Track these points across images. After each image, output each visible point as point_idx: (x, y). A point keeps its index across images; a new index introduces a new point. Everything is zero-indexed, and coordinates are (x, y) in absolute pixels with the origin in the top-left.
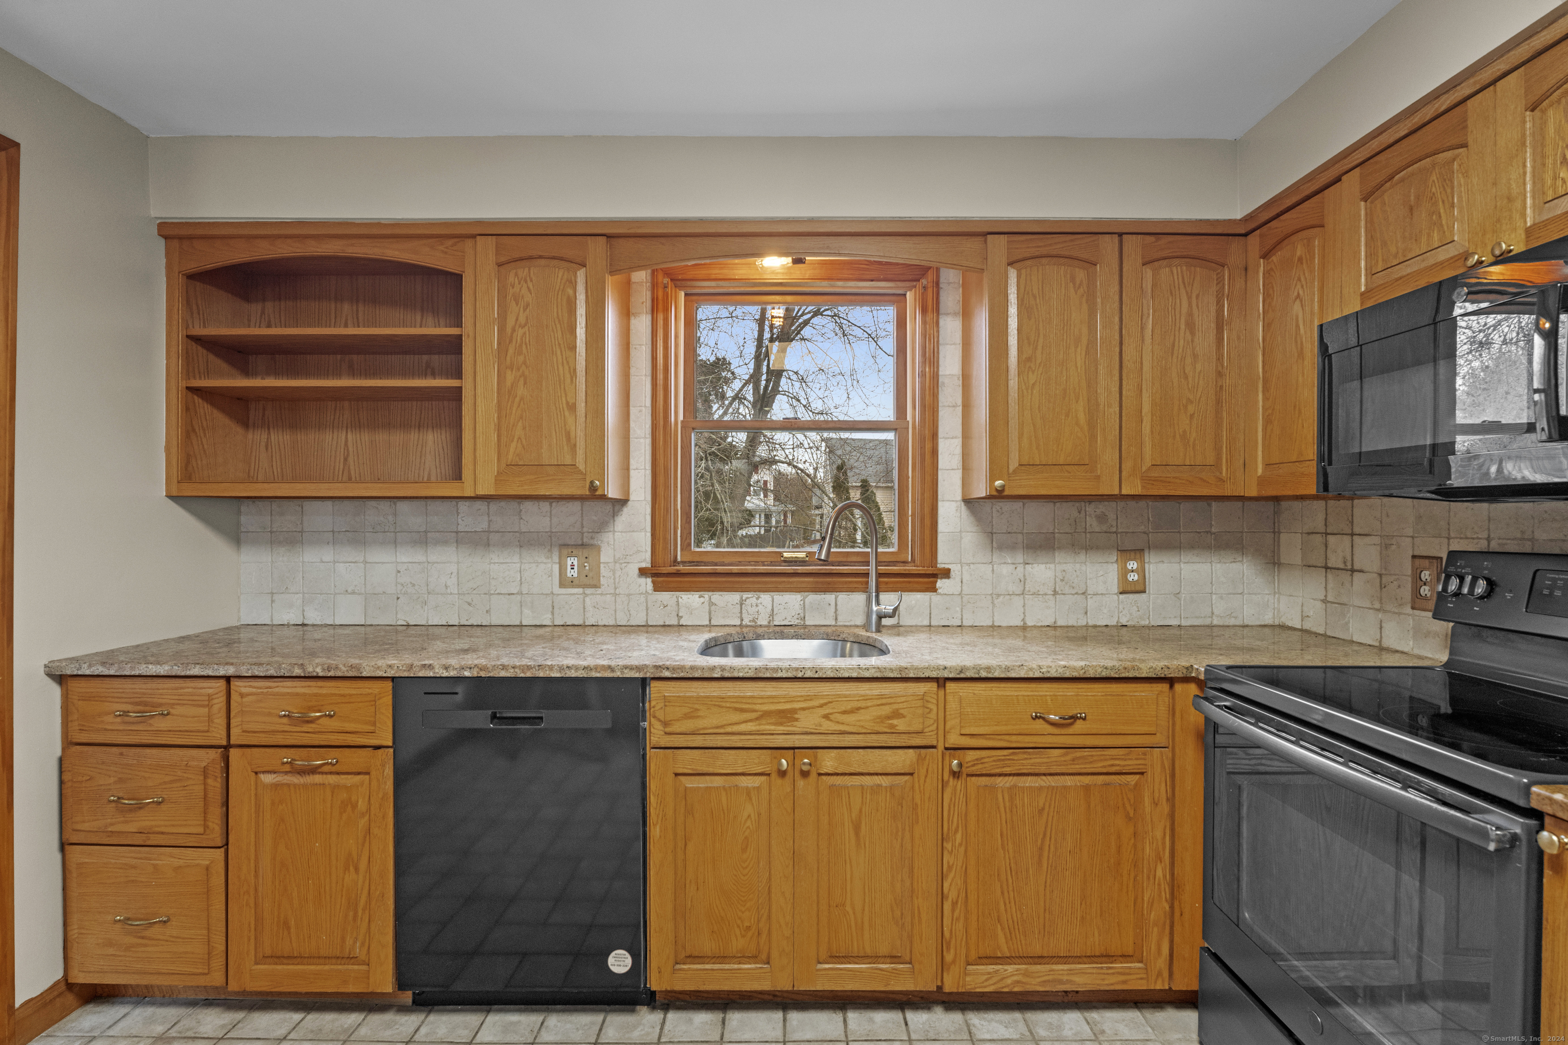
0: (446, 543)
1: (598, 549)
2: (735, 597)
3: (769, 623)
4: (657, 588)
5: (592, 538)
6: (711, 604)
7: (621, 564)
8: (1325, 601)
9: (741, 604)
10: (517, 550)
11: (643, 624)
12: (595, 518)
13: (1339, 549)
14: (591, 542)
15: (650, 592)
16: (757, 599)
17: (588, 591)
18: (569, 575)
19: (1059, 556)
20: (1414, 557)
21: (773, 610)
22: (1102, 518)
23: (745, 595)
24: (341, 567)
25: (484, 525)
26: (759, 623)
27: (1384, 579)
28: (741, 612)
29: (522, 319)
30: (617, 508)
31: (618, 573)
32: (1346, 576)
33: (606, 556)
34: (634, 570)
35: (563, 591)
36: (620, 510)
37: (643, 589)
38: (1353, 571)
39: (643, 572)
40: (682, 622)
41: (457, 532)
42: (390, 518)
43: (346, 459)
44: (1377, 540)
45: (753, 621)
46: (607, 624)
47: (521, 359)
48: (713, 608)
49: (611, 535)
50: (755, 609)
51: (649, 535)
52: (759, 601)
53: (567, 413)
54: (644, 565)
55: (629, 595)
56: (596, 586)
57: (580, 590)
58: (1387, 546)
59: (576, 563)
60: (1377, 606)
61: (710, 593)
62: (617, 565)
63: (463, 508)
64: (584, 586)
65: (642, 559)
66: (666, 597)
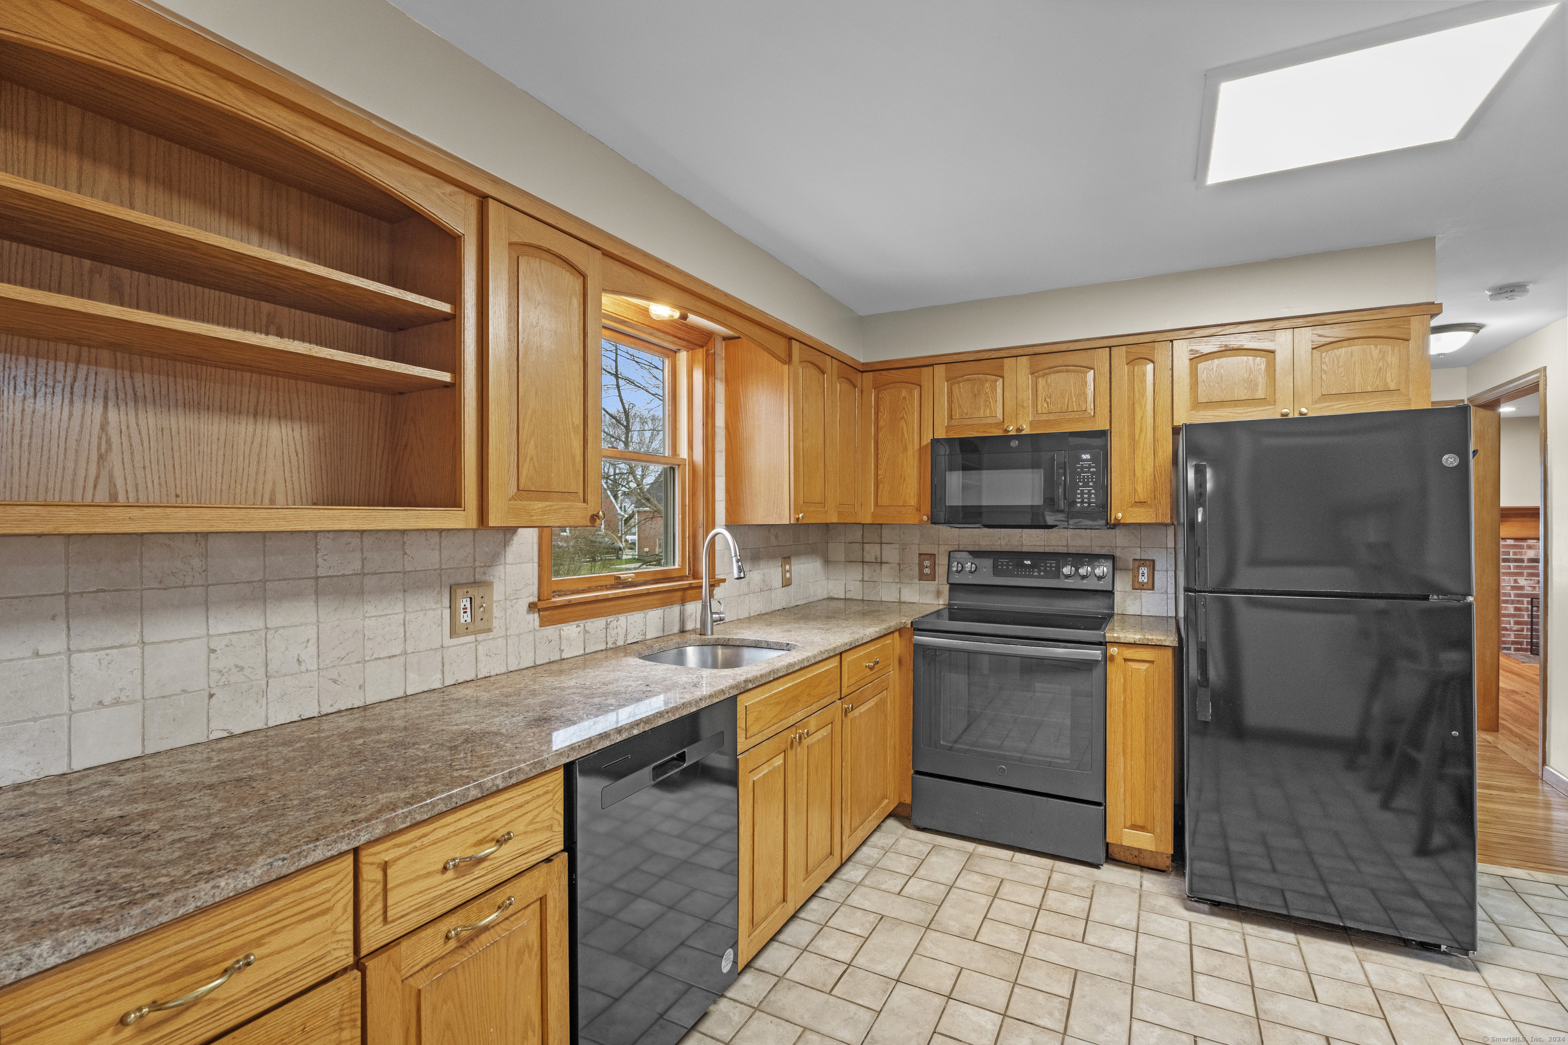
0: (297, 595)
1: (489, 584)
2: (600, 623)
3: (624, 643)
4: (543, 624)
5: (484, 573)
6: (586, 632)
7: (511, 600)
8: (863, 581)
9: (607, 628)
10: (400, 596)
11: (532, 665)
12: (487, 549)
13: (872, 552)
14: (484, 578)
15: (537, 628)
17: (481, 637)
18: (462, 621)
19: (762, 564)
20: (920, 554)
21: (627, 630)
22: (776, 536)
23: (610, 619)
25: (357, 566)
26: (618, 644)
27: (902, 567)
28: (607, 637)
30: (508, 537)
31: (509, 611)
32: (877, 567)
33: (498, 592)
34: (523, 605)
35: (455, 641)
36: (511, 539)
37: (531, 626)
38: (881, 563)
39: (532, 607)
40: (564, 656)
41: (317, 578)
42: (196, 562)
43: (103, 457)
44: (897, 546)
45: (614, 643)
46: (499, 672)
48: (587, 636)
49: (501, 568)
50: (615, 631)
51: (536, 565)
52: (618, 623)
53: (572, 435)
54: (531, 600)
55: (519, 635)
56: (489, 630)
57: (471, 638)
58: (903, 549)
59: (469, 605)
60: (897, 580)
61: (584, 622)
62: (508, 602)
63: (323, 542)
64: (475, 633)
65: (531, 593)
66: (551, 631)
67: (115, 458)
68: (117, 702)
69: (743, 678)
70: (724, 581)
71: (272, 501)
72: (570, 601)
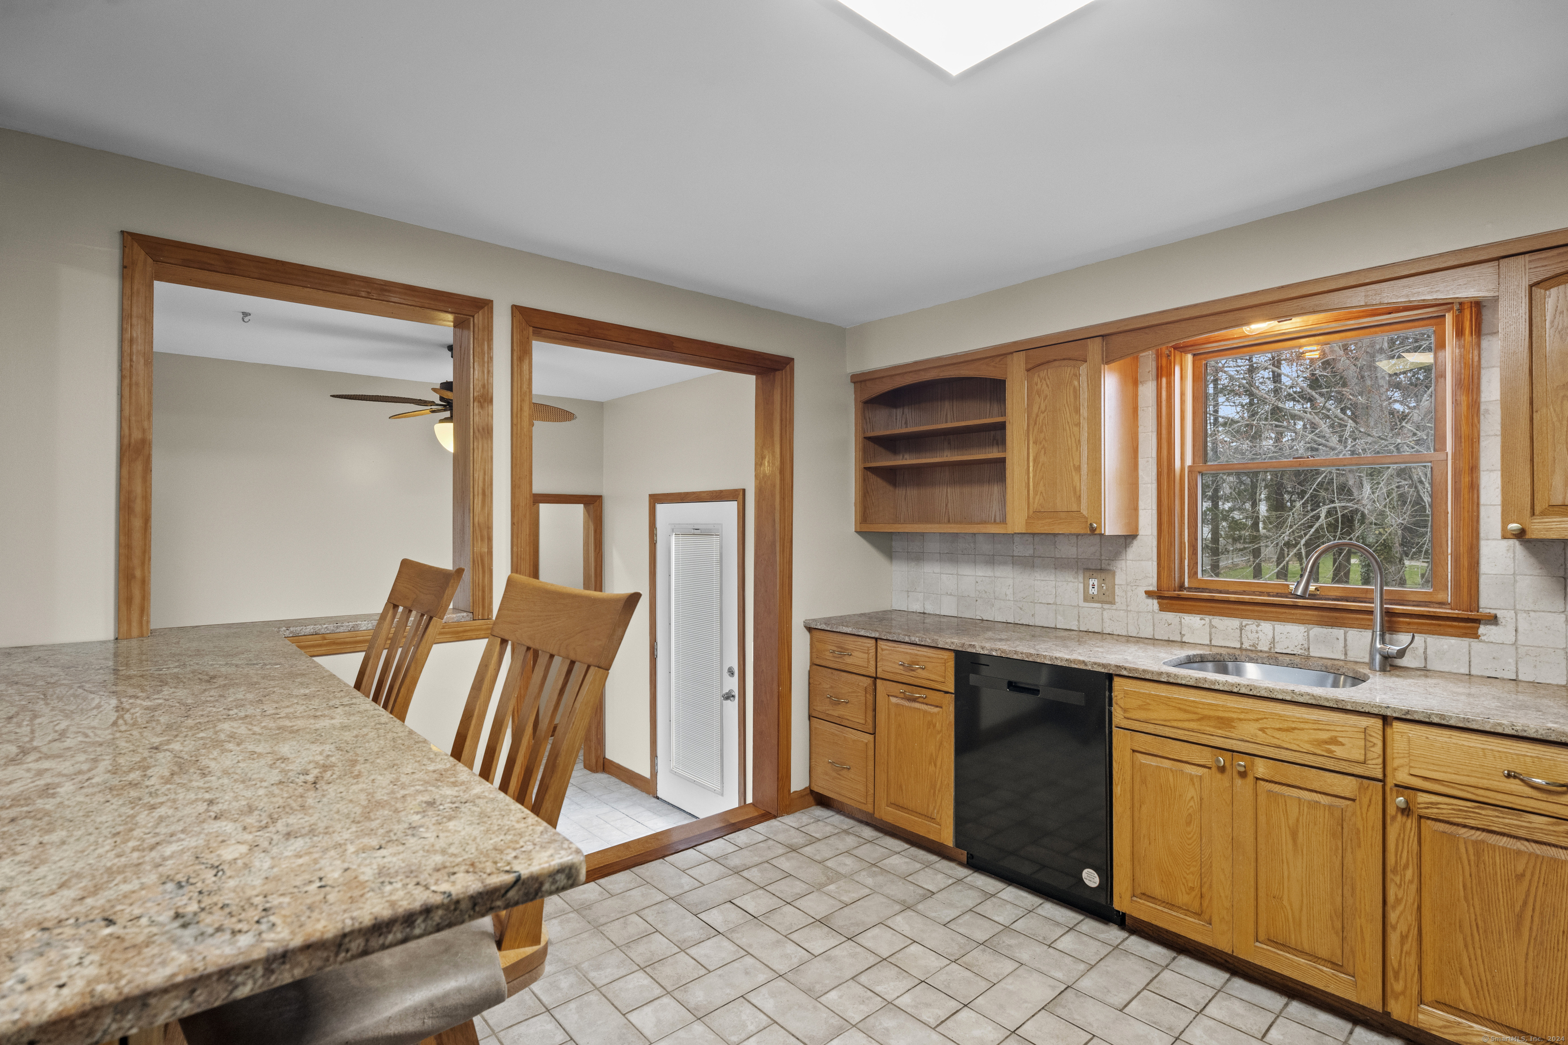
0: (1005, 563)
1: (1114, 573)
2: (1234, 623)
3: (1270, 649)
4: (1162, 609)
5: (1108, 564)
6: (1212, 626)
7: (1132, 586)
9: (1241, 630)
10: (1053, 571)
11: (1151, 637)
12: (1110, 549)
14: (1108, 568)
15: (1156, 611)
16: (1258, 626)
17: (1106, 606)
18: (1091, 592)
21: (1274, 638)
23: (1245, 622)
24: (944, 577)
25: (1031, 552)
26: (1259, 648)
28: (1241, 637)
29: (1043, 408)
30: (1127, 545)
31: (1129, 594)
33: (1120, 578)
34: (1141, 592)
35: (1087, 604)
36: (1131, 543)
37: (1150, 608)
39: (1149, 594)
40: (1185, 639)
41: (1013, 556)
42: (972, 545)
43: (947, 505)
45: (1254, 646)
46: (1120, 634)
47: (1042, 436)
48: (1213, 630)
49: (1123, 562)
50: (1255, 635)
51: (1155, 564)
52: (1259, 629)
53: (1074, 474)
54: (1151, 589)
55: (1138, 612)
56: (1112, 602)
57: (1099, 605)
59: (1096, 583)
61: (1211, 617)
62: (1129, 587)
63: (1017, 539)
64: (1102, 602)
65: (1149, 584)
66: (1170, 616)
67: (949, 505)
68: (951, 595)
70: (1493, 620)
71: (995, 521)
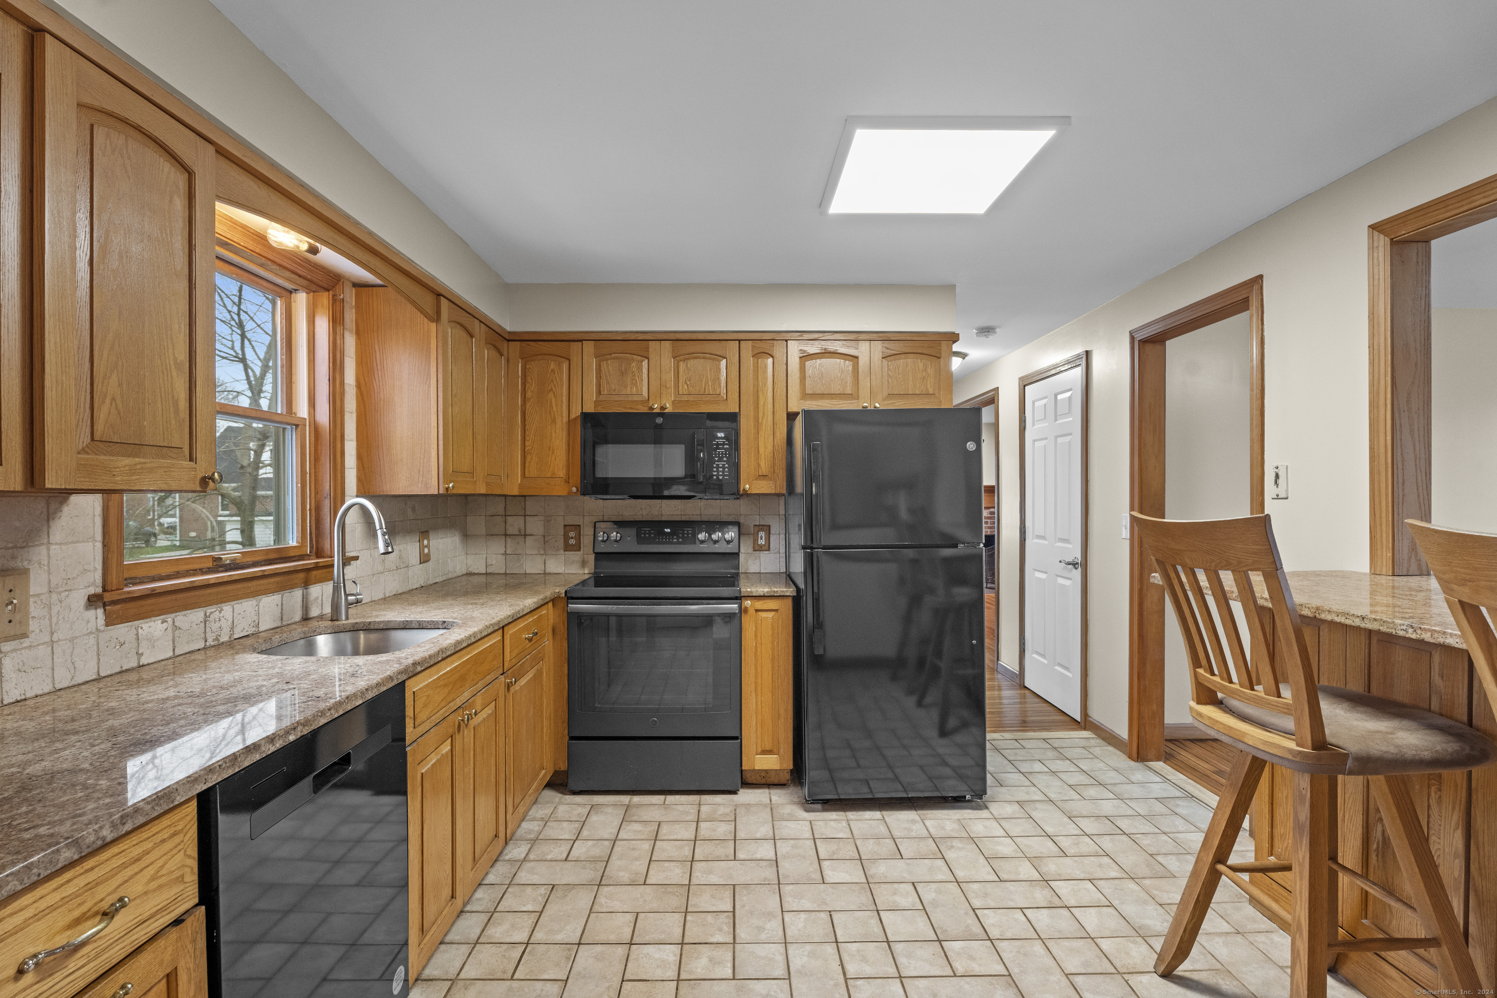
1: (25, 572)
2: (196, 616)
3: (230, 637)
4: (110, 621)
5: (14, 557)
6: (176, 628)
7: (60, 593)
8: (505, 554)
9: (205, 622)
11: (94, 677)
12: (17, 524)
13: (515, 524)
14: (12, 564)
15: (102, 628)
16: (220, 612)
17: (8, 646)
19: (399, 539)
20: (565, 526)
21: (233, 622)
22: (413, 509)
23: (209, 610)
26: (222, 640)
27: (546, 539)
28: (205, 632)
30: (52, 507)
31: (56, 608)
32: (521, 539)
33: (37, 583)
34: (79, 598)
36: (58, 510)
37: (92, 626)
38: (525, 535)
39: (93, 601)
40: (144, 661)
44: (542, 518)
45: (217, 639)
46: (40, 692)
48: (177, 633)
49: (43, 550)
50: (218, 625)
51: (99, 545)
52: (222, 615)
54: (92, 591)
55: (72, 640)
56: (22, 635)
58: (548, 521)
60: (542, 552)
61: (173, 615)
62: (54, 596)
65: (93, 581)
66: (123, 631)
69: (410, 661)
70: (356, 558)
72: (153, 589)
